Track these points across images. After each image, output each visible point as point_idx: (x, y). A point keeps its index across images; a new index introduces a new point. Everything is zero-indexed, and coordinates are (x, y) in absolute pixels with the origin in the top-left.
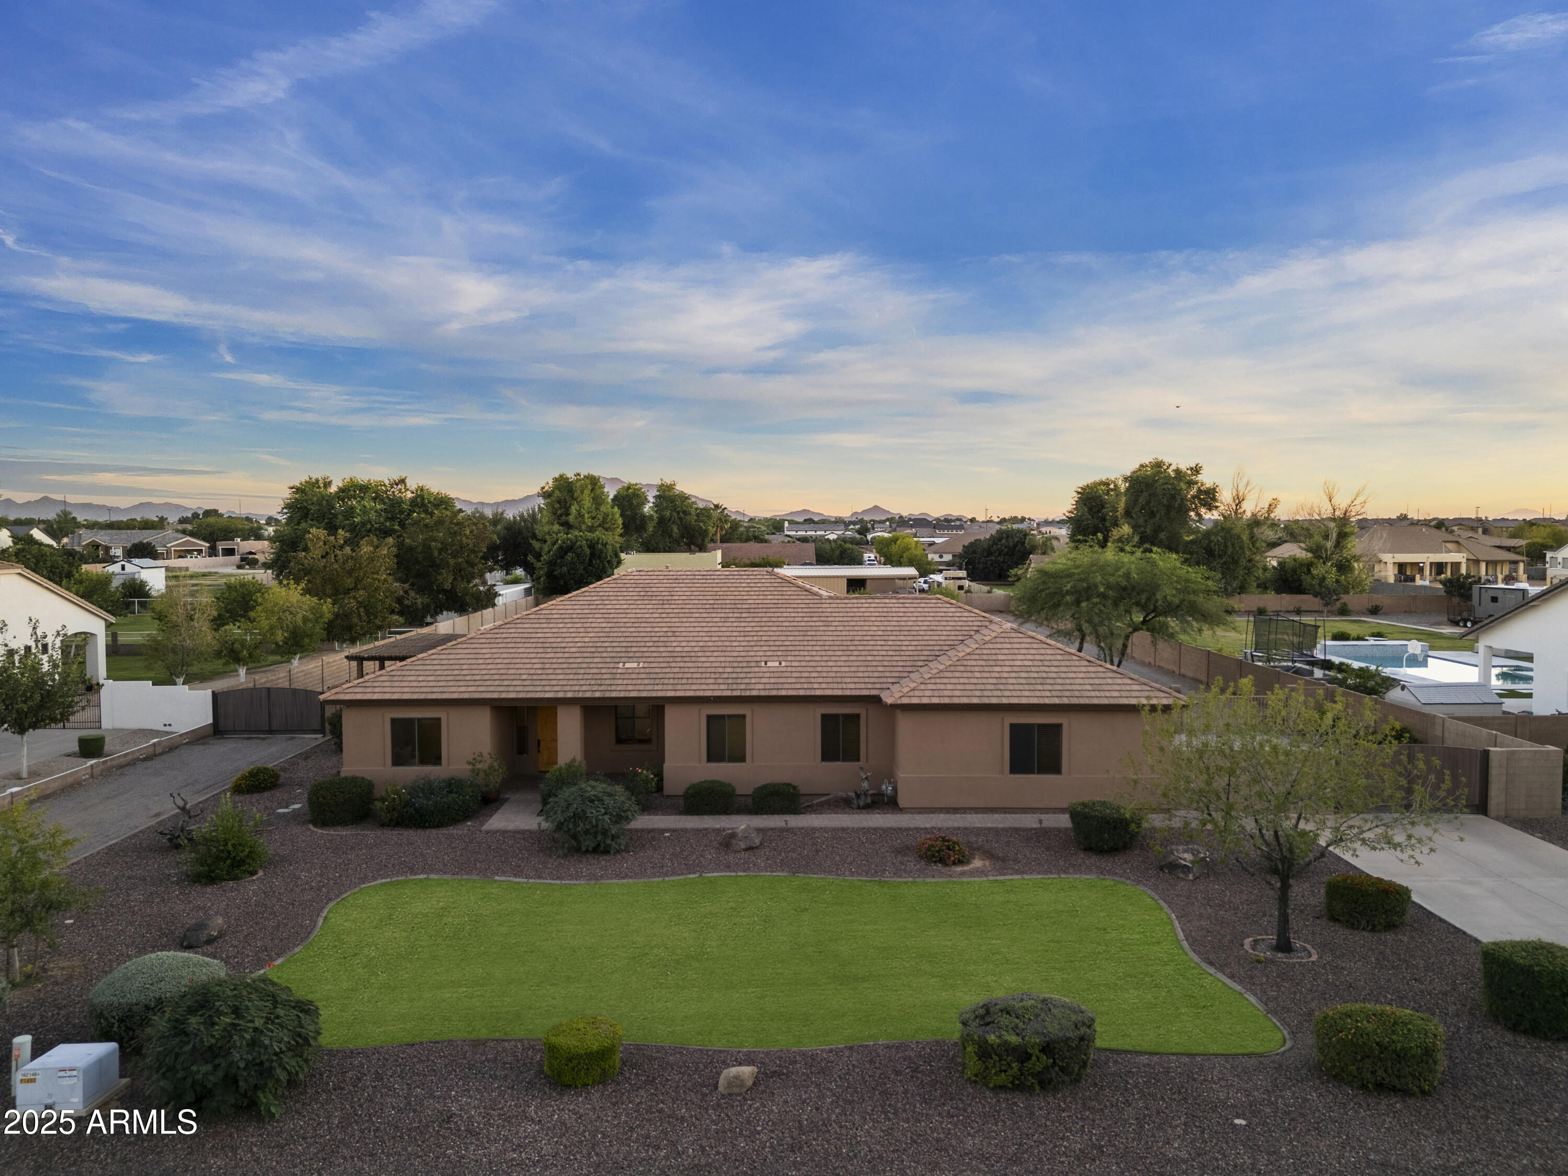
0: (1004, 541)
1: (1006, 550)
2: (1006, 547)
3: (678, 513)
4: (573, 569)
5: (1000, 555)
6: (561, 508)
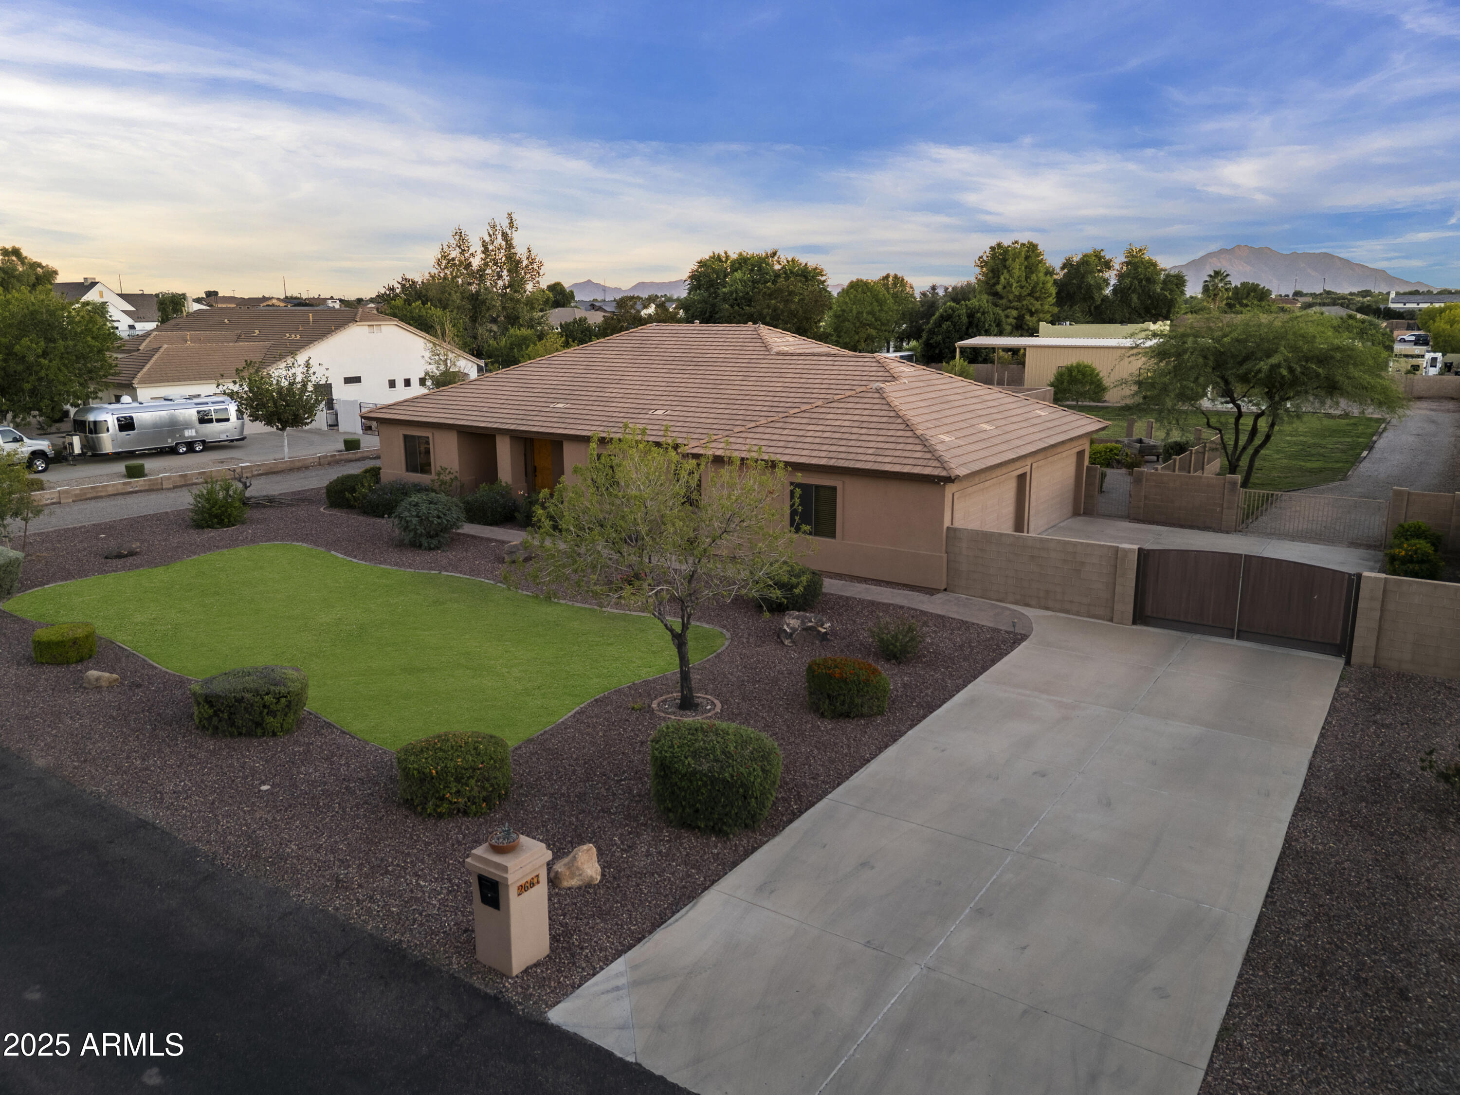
3: (1143, 280)
4: (948, 338)
6: (994, 278)
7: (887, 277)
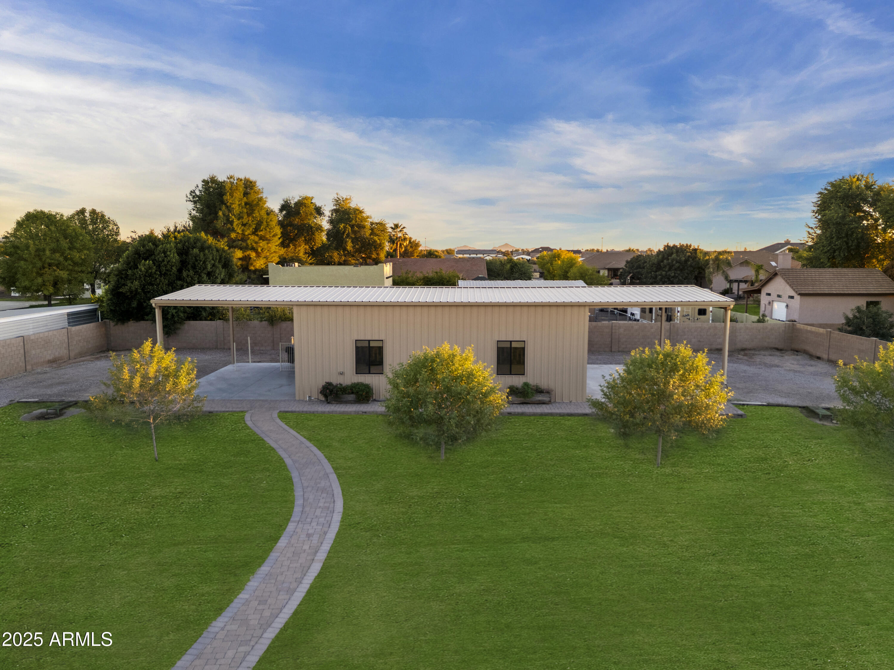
0: (674, 256)
1: (677, 265)
2: (677, 262)
3: (352, 227)
5: (670, 269)
6: (210, 214)
7: (83, 211)
